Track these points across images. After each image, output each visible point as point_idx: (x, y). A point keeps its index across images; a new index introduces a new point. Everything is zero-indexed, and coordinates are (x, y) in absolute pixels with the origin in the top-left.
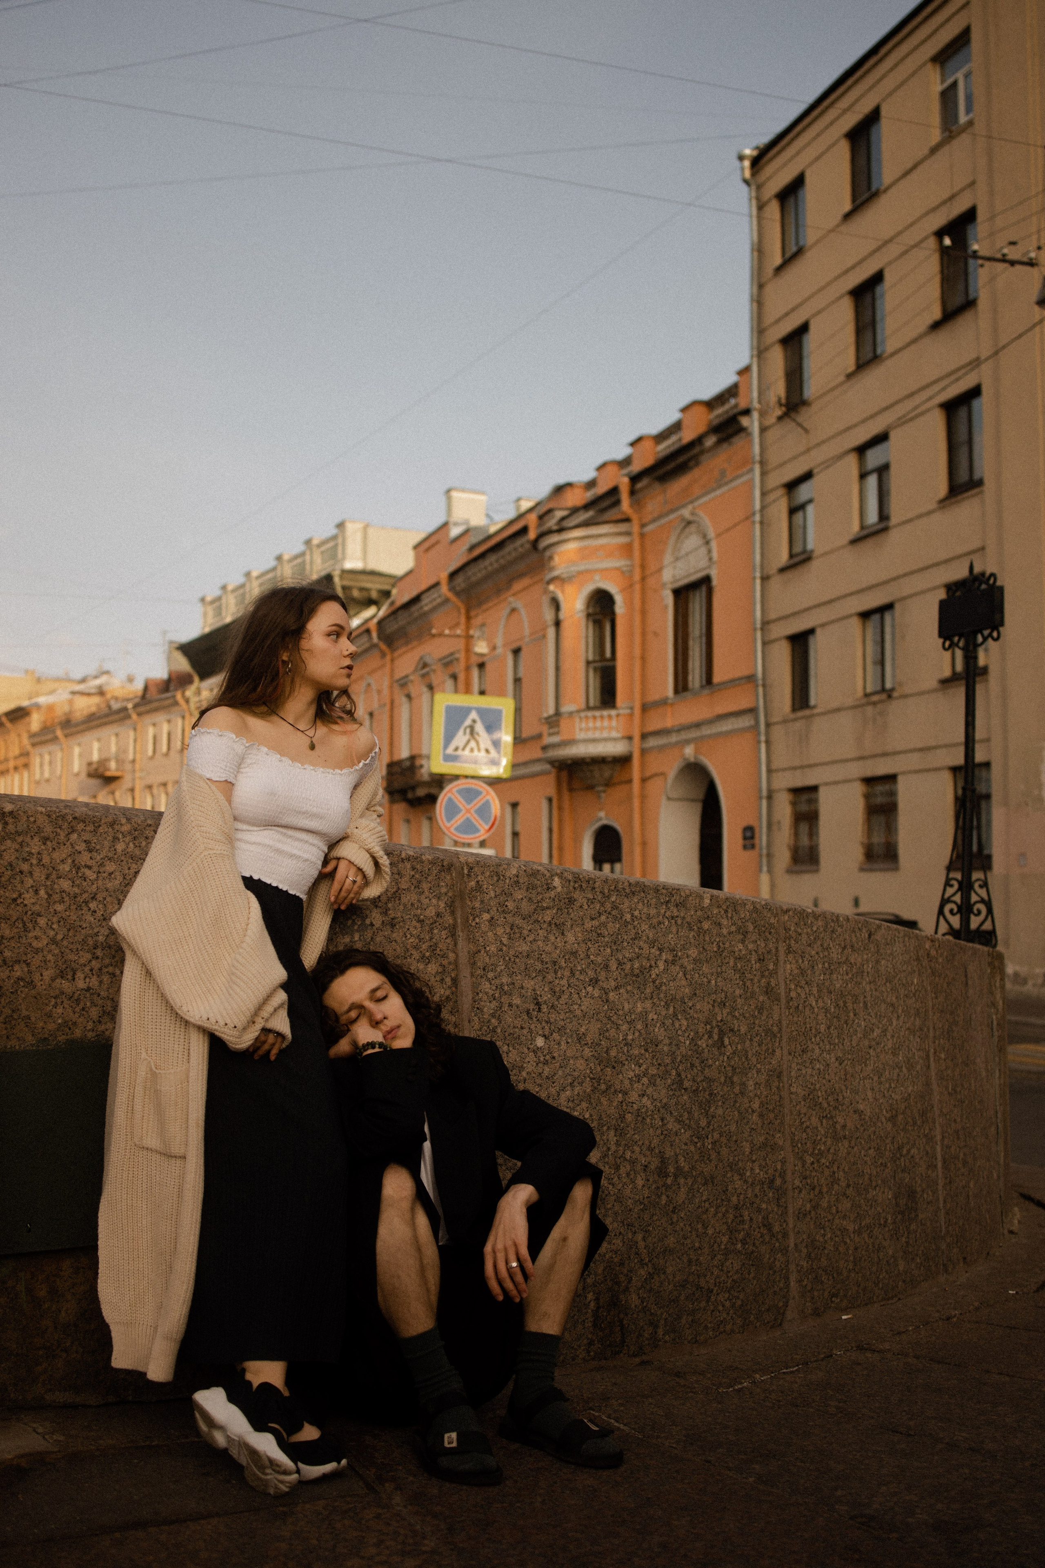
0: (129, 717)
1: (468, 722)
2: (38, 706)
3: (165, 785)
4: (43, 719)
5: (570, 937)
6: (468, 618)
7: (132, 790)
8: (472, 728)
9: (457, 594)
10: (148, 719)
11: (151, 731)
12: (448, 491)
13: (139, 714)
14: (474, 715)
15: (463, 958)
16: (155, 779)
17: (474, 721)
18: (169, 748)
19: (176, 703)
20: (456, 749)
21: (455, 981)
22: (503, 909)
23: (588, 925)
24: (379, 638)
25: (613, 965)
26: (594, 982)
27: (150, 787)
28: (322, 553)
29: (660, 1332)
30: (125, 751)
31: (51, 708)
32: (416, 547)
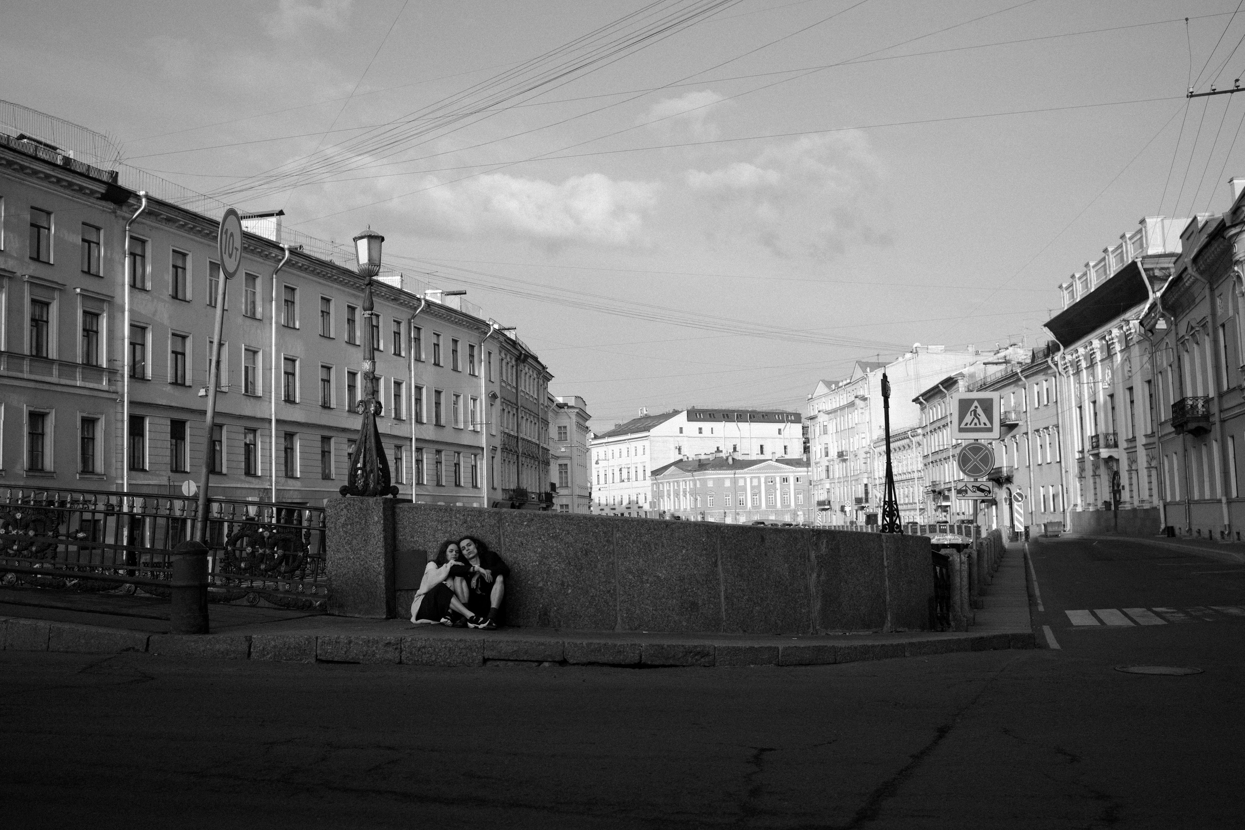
0: (1019, 379)
1: (973, 408)
2: (962, 375)
3: (1047, 428)
4: (967, 384)
5: (532, 528)
6: (1212, 290)
7: (1027, 433)
8: (975, 411)
9: (1201, 273)
10: (1033, 380)
11: (1036, 388)
12: (1231, 180)
13: (1026, 377)
14: (976, 403)
15: (501, 533)
16: (1041, 426)
17: (976, 407)
18: (1048, 402)
19: (1049, 367)
20: (966, 424)
21: (499, 538)
22: (512, 522)
23: (538, 525)
24: (1163, 308)
25: (546, 534)
26: (540, 538)
27: (1038, 431)
28: (1133, 243)
29: (562, 623)
30: (1020, 405)
31: (972, 376)
32: (1181, 237)
